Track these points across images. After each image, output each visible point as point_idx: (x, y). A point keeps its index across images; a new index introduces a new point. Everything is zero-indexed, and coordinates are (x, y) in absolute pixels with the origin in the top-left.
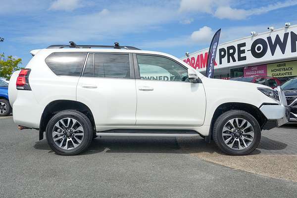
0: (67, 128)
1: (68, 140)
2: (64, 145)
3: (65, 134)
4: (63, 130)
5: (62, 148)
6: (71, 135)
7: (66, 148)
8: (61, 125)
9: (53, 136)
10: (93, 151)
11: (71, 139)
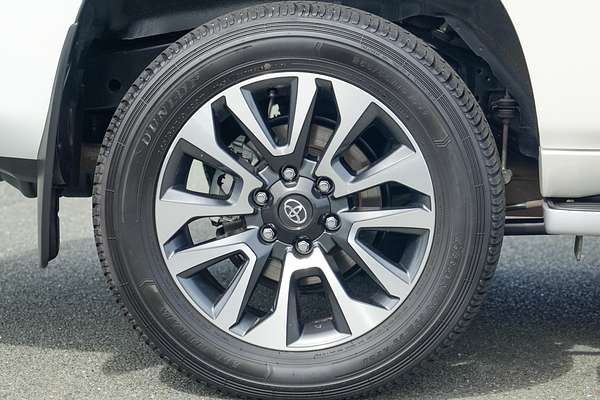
0: (278, 166)
1: (292, 264)
2: (256, 309)
3: (268, 213)
4: (251, 183)
5: (240, 333)
6: (316, 228)
7: (272, 332)
8: (228, 128)
9: (166, 228)
10: (483, 367)
11: (318, 260)
